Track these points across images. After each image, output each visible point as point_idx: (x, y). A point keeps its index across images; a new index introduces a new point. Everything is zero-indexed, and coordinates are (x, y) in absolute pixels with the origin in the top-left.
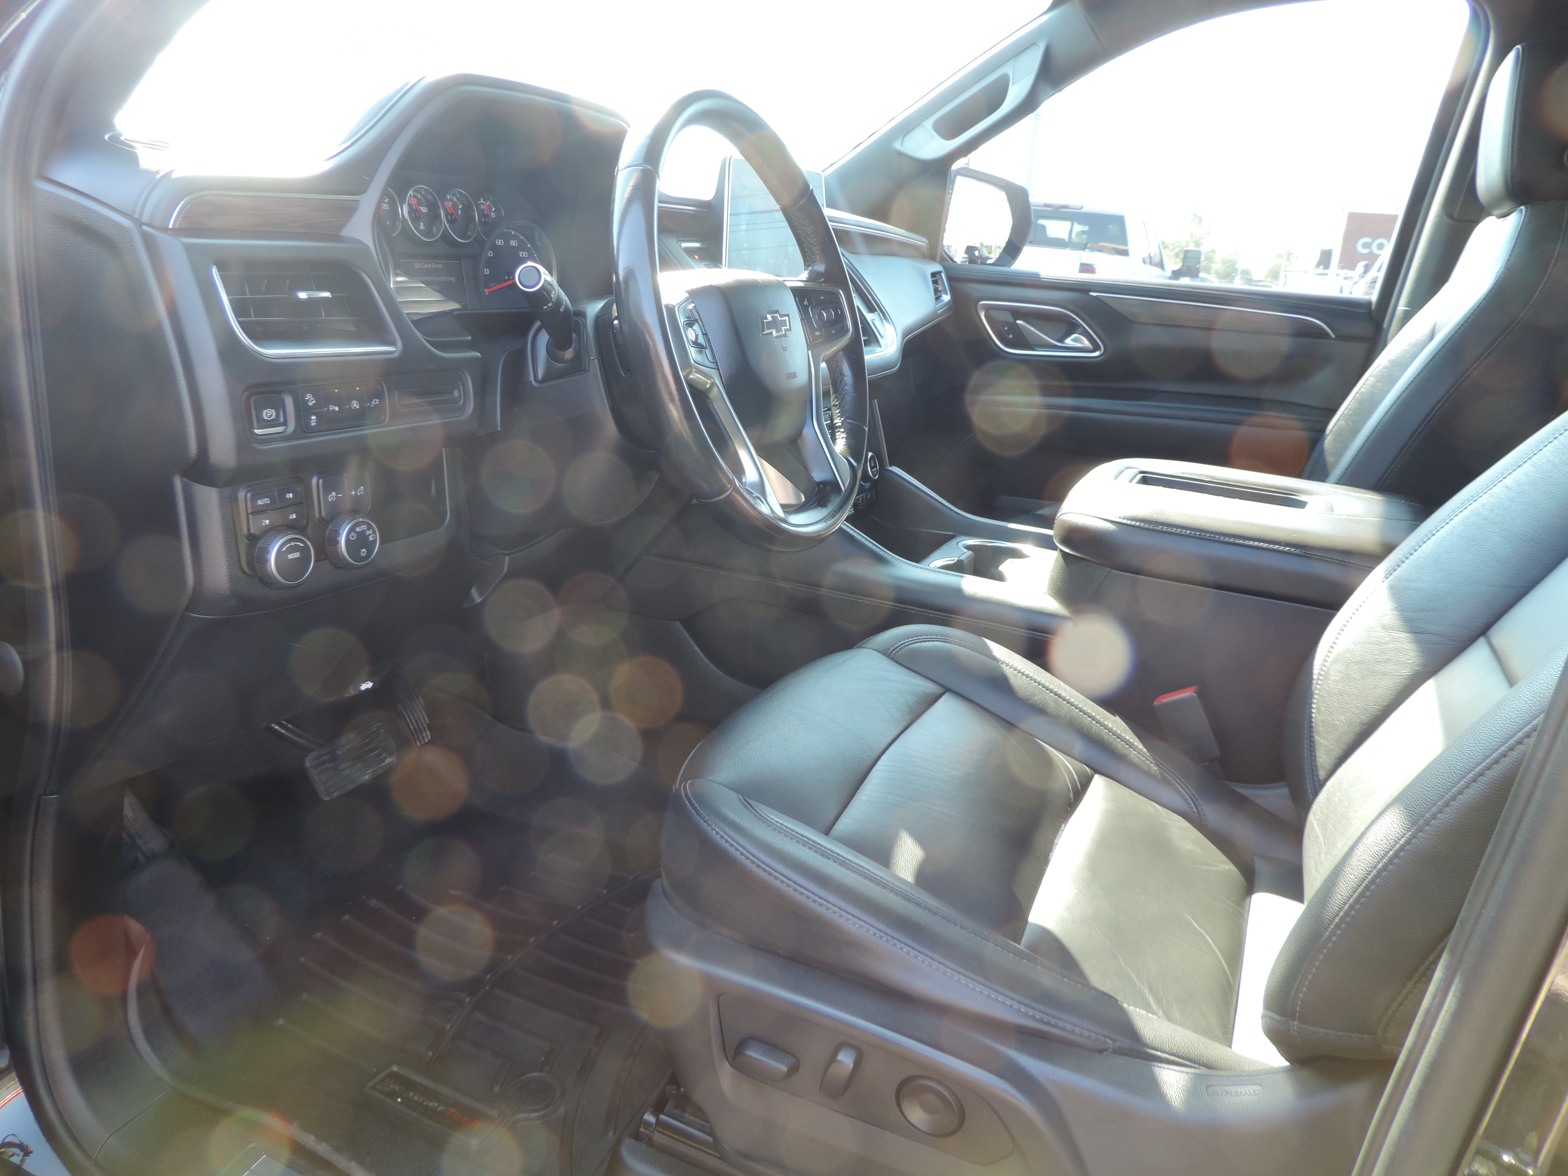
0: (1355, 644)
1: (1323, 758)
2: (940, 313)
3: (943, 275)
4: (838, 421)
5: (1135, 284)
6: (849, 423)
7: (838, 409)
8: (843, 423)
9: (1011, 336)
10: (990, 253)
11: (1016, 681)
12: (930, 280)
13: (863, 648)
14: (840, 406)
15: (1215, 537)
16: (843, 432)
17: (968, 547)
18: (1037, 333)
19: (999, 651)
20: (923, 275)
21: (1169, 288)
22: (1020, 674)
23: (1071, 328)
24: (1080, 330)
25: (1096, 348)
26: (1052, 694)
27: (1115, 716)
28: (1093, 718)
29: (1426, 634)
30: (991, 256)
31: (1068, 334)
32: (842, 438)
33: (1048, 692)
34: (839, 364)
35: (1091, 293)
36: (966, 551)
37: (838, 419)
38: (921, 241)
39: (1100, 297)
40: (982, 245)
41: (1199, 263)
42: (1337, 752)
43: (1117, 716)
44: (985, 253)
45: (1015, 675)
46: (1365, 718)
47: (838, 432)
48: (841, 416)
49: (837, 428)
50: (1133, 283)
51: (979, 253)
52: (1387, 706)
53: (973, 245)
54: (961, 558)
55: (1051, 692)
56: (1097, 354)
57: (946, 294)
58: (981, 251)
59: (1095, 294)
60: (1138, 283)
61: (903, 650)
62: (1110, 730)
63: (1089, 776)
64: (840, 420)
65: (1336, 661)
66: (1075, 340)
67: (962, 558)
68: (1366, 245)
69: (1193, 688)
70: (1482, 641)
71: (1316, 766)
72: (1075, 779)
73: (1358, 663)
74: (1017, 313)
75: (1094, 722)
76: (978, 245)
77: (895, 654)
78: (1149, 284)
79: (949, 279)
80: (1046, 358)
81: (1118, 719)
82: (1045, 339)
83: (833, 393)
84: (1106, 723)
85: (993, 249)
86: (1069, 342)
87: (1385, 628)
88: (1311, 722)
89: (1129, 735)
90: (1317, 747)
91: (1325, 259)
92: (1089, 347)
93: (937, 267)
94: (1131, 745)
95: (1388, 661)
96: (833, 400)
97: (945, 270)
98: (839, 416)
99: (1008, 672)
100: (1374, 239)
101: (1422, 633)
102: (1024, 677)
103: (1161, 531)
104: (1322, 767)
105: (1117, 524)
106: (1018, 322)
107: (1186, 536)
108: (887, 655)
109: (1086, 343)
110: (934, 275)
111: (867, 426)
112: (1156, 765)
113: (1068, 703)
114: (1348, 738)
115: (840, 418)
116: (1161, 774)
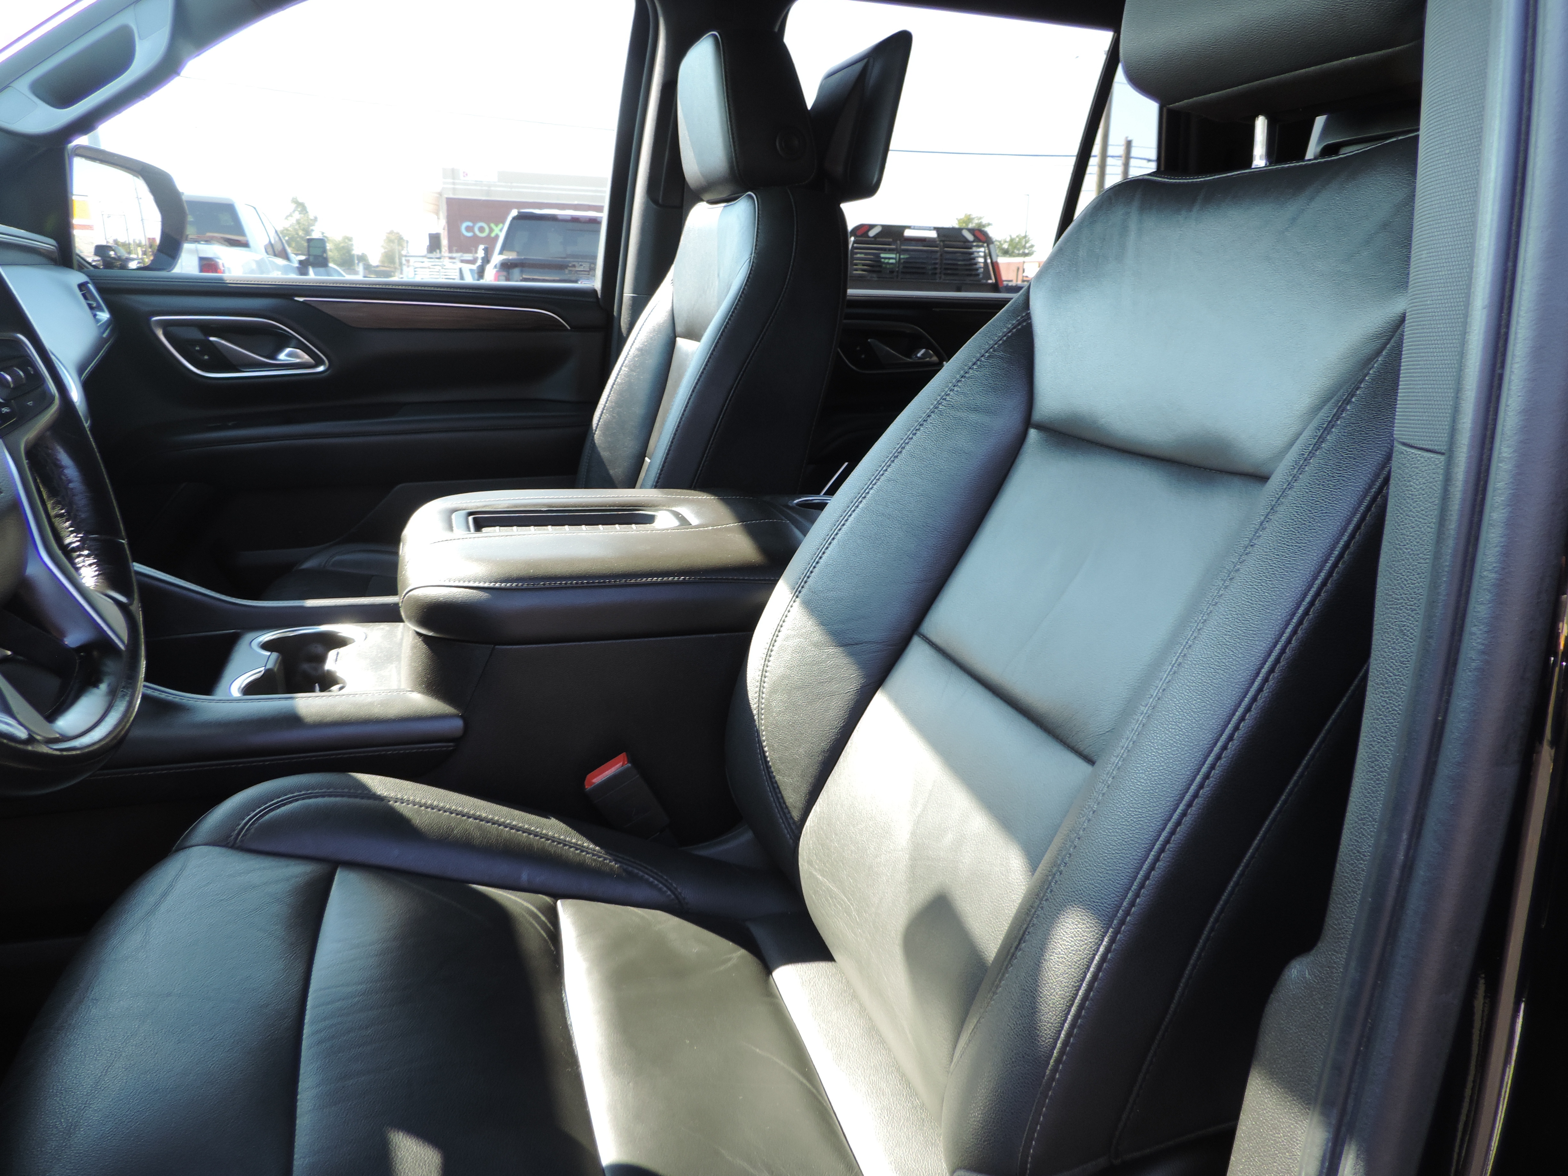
0: (790, 668)
1: (793, 797)
2: (107, 336)
3: (91, 286)
4: (72, 540)
5: (347, 284)
6: (94, 539)
7: (67, 520)
8: (82, 540)
9: (206, 357)
10: (130, 253)
11: (420, 819)
12: (79, 294)
13: (185, 848)
14: (69, 516)
15: (604, 582)
16: (88, 556)
17: (266, 646)
18: (240, 352)
19: (379, 784)
20: (67, 288)
21: (387, 287)
22: (423, 808)
23: (283, 341)
24: (294, 342)
25: (319, 362)
26: (471, 820)
27: (549, 818)
28: (529, 832)
29: (861, 644)
30: (133, 256)
31: (280, 349)
32: (90, 565)
33: (465, 818)
34: (50, 451)
35: (296, 299)
36: (268, 653)
37: (72, 535)
38: (46, 243)
39: (309, 302)
40: (116, 242)
41: (325, 251)
42: (805, 789)
43: (552, 818)
44: (124, 254)
45: (418, 812)
46: (825, 745)
47: (79, 556)
48: (77, 531)
49: (74, 550)
50: (344, 284)
51: (116, 254)
52: (843, 726)
53: (104, 243)
54: (268, 667)
55: (469, 817)
56: (321, 369)
57: (102, 310)
58: (117, 251)
59: (301, 299)
60: (350, 284)
61: (252, 830)
62: (553, 840)
63: (552, 905)
64: (76, 537)
65: (773, 691)
66: (289, 355)
67: (270, 665)
68: (468, 229)
69: (623, 756)
70: (916, 640)
71: (787, 807)
72: (544, 922)
73: (798, 688)
74: (209, 329)
75: (531, 836)
76: (111, 243)
77: (242, 841)
78: (363, 284)
79: (100, 290)
80: (262, 380)
81: (553, 821)
82: (252, 357)
83: (49, 497)
84: (544, 832)
85: (132, 248)
86: (283, 357)
87: (816, 645)
88: (767, 762)
89: (575, 838)
90: (782, 788)
91: (434, 243)
92: (310, 362)
93: (82, 278)
94: (582, 849)
95: (830, 680)
96: (53, 508)
97: (91, 279)
98: (72, 532)
99: (405, 810)
100: (475, 223)
101: (857, 644)
102: (429, 810)
103: (544, 588)
104: (795, 807)
105: (489, 590)
106: (212, 339)
107: (572, 587)
108: (231, 844)
109: (306, 358)
110: (82, 286)
111: (125, 537)
112: (617, 862)
113: (494, 823)
114: (813, 770)
115: (75, 534)
116: (625, 870)
